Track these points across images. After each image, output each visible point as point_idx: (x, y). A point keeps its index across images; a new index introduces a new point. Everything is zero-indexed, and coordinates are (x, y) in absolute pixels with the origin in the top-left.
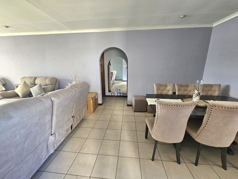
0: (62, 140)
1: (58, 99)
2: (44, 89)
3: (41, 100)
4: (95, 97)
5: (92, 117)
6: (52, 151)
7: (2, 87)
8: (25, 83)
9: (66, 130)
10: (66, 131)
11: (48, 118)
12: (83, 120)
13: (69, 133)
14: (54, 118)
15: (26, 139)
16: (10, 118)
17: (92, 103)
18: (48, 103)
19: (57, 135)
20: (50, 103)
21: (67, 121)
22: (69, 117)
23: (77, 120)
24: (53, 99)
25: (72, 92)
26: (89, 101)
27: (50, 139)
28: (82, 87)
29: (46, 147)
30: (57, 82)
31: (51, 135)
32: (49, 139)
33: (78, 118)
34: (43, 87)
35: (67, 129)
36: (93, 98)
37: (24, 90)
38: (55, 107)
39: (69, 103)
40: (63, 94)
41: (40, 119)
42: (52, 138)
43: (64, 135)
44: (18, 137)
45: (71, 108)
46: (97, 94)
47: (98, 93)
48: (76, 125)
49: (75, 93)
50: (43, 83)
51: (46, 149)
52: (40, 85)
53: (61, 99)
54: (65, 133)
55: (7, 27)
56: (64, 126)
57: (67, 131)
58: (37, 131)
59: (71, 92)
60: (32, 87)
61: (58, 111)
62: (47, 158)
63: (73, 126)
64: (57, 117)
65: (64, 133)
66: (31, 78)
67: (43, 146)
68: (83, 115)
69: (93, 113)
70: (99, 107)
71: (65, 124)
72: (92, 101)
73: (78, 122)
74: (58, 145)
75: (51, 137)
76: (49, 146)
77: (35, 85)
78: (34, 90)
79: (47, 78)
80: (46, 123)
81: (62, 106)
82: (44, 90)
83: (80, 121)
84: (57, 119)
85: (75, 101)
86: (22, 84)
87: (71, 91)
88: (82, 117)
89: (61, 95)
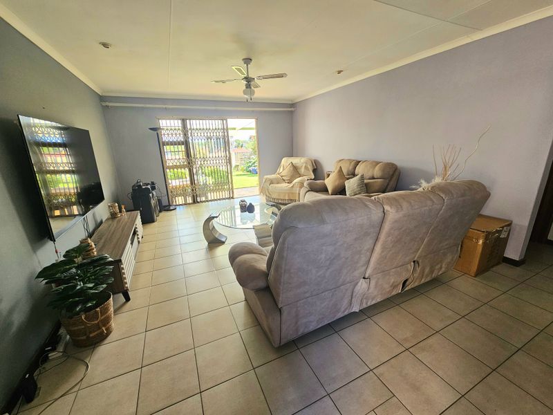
0: (379, 300)
1: (397, 212)
2: (367, 185)
3: (366, 206)
4: (499, 232)
5: (466, 285)
6: (356, 309)
7: (312, 174)
8: (341, 170)
9: (391, 284)
10: (391, 286)
11: (368, 243)
12: (435, 282)
13: (394, 293)
14: (378, 248)
15: (330, 264)
16: (323, 222)
17: (480, 249)
18: (376, 214)
19: (373, 283)
20: (381, 214)
21: (400, 264)
22: (407, 259)
23: (423, 276)
24: (387, 208)
25: (434, 202)
26: (471, 239)
27: (360, 284)
28: (463, 195)
29: (350, 294)
30: (397, 173)
31: (364, 278)
32: (358, 283)
33: (427, 270)
34: (366, 181)
35: (394, 282)
36: (488, 233)
37: (337, 183)
38: (387, 226)
39: (416, 227)
40: (411, 204)
41: (356, 239)
42: (362, 285)
43: (384, 291)
44: (323, 256)
45: (418, 239)
46: (510, 225)
47: (514, 222)
48: (416, 284)
49: (438, 207)
50: (368, 174)
51: (350, 298)
52: (362, 178)
53: (403, 212)
54: (388, 290)
55: (339, 72)
56: (391, 274)
57: (394, 286)
58: (347, 258)
59: (429, 203)
60: (348, 179)
61: (389, 236)
62: (346, 313)
63: (407, 283)
64: (384, 248)
65: (387, 287)
66: (350, 161)
67: (347, 290)
68: (441, 268)
69: (476, 276)
70: (503, 269)
71: (393, 270)
72: (481, 242)
73: (423, 281)
74: (369, 304)
75: (362, 280)
76: (354, 295)
77: (354, 175)
78: (351, 185)
79: (377, 163)
80: (363, 251)
81: (401, 229)
82: (366, 188)
83: (428, 279)
84: (382, 252)
85: (433, 227)
86: (336, 171)
87: (431, 200)
88: (436, 272)
89: (405, 205)
